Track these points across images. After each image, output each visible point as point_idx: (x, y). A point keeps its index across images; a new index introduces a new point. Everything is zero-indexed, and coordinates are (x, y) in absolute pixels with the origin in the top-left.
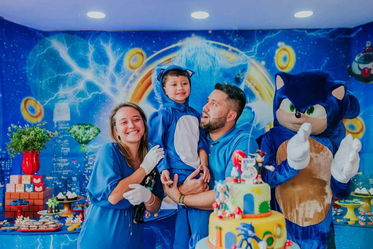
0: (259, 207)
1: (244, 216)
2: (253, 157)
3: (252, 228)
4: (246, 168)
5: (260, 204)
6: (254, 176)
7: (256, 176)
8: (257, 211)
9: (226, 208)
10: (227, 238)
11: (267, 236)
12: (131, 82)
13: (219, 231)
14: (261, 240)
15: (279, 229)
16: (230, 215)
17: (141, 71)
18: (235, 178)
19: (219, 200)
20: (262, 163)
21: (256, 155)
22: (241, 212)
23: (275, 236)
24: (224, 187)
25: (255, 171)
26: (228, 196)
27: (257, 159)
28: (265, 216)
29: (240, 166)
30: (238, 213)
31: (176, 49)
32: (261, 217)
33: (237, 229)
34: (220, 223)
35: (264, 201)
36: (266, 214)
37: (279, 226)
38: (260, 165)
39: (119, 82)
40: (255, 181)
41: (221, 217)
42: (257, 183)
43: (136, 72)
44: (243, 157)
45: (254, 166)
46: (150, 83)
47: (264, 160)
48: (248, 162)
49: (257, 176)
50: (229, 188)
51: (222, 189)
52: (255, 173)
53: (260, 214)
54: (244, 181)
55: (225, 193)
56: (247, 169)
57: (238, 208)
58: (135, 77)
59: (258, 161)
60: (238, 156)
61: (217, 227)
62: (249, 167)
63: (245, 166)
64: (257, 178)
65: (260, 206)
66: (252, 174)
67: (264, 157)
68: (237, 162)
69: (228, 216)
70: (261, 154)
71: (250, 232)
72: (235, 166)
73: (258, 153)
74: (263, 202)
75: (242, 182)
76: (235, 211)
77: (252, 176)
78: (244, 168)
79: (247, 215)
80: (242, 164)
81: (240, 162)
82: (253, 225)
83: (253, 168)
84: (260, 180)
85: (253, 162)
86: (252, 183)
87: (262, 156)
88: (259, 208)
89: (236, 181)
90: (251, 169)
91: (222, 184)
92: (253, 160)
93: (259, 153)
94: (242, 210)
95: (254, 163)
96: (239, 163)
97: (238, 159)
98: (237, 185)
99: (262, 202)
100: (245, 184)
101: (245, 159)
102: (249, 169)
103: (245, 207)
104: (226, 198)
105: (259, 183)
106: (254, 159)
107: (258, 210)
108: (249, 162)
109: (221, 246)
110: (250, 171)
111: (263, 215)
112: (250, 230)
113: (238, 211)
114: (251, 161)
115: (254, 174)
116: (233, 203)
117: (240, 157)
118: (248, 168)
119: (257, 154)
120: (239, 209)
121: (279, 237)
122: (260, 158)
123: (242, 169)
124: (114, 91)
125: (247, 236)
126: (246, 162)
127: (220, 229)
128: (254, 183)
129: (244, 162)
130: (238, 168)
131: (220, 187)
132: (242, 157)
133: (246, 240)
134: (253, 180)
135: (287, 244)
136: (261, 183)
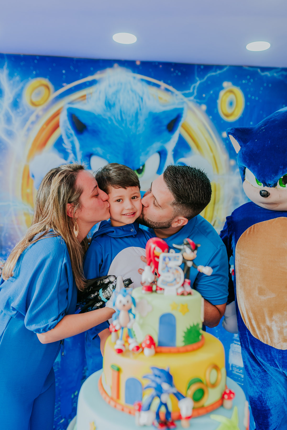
0: (183, 334)
1: (159, 349)
2: (178, 251)
3: (169, 378)
4: (166, 269)
5: (186, 330)
6: (178, 283)
7: (182, 282)
8: (180, 341)
9: (130, 335)
10: (127, 387)
11: (194, 388)
12: (33, 123)
13: (116, 374)
14: (184, 397)
15: (214, 372)
16: (135, 349)
17: (46, 110)
18: (147, 284)
19: (119, 323)
20: (192, 260)
21: (184, 248)
22: (154, 344)
23: (207, 386)
24: (128, 302)
25: (180, 274)
26: (134, 316)
27: (185, 255)
28: (194, 350)
29: (156, 265)
30: (149, 346)
31: (92, 83)
32: (187, 351)
33: (145, 377)
34: (119, 360)
35: (192, 325)
36: (195, 346)
37: (216, 367)
38: (190, 264)
39: (16, 122)
40: (180, 290)
41: (120, 351)
42: (183, 294)
43: (39, 110)
44: (163, 251)
45: (180, 266)
46: (57, 126)
47: (195, 256)
48: (170, 260)
49: (184, 281)
50: (137, 301)
51: (124, 305)
52: (180, 278)
53: (184, 346)
54: (162, 290)
55: (130, 311)
56: (168, 271)
57: (148, 338)
58: (38, 117)
59: (186, 258)
60: (154, 249)
61: (113, 366)
62: (171, 268)
63: (164, 265)
64: (183, 285)
65: (185, 333)
66: (175, 280)
67: (196, 252)
68: (152, 258)
69: (133, 350)
70: (192, 247)
71: (165, 386)
72: (149, 265)
73: (188, 244)
74: (191, 327)
75: (159, 291)
76: (145, 342)
77: (175, 282)
78: (164, 269)
79: (164, 349)
80: (160, 261)
81: (158, 257)
82: (171, 373)
83: (177, 270)
84: (188, 288)
85: (178, 260)
86: (175, 293)
87: (193, 251)
88: (184, 337)
89: (150, 289)
90: (175, 271)
91: (124, 296)
92: (178, 257)
93: (188, 246)
94: (156, 340)
95: (180, 262)
96: (156, 259)
97: (154, 253)
98: (150, 297)
99: (189, 327)
100: (163, 294)
101: (165, 254)
102: (171, 271)
103: (160, 335)
104: (130, 320)
105: (186, 293)
106: (179, 255)
107: (183, 339)
108: (172, 259)
109: (118, 397)
110: (173, 273)
111: (189, 348)
112: (165, 382)
113: (148, 342)
114: (175, 259)
115: (178, 280)
116: (142, 326)
117: (158, 251)
118: (169, 269)
119: (185, 246)
120: (151, 339)
121: (214, 386)
122: (189, 254)
123: (160, 271)
124: (10, 134)
125: (159, 391)
126: (167, 259)
127: (119, 371)
128: (178, 294)
129: (164, 259)
130: (153, 267)
131: (120, 302)
132: (161, 251)
133: (159, 396)
134: (177, 289)
135: (226, 396)
136: (190, 294)
